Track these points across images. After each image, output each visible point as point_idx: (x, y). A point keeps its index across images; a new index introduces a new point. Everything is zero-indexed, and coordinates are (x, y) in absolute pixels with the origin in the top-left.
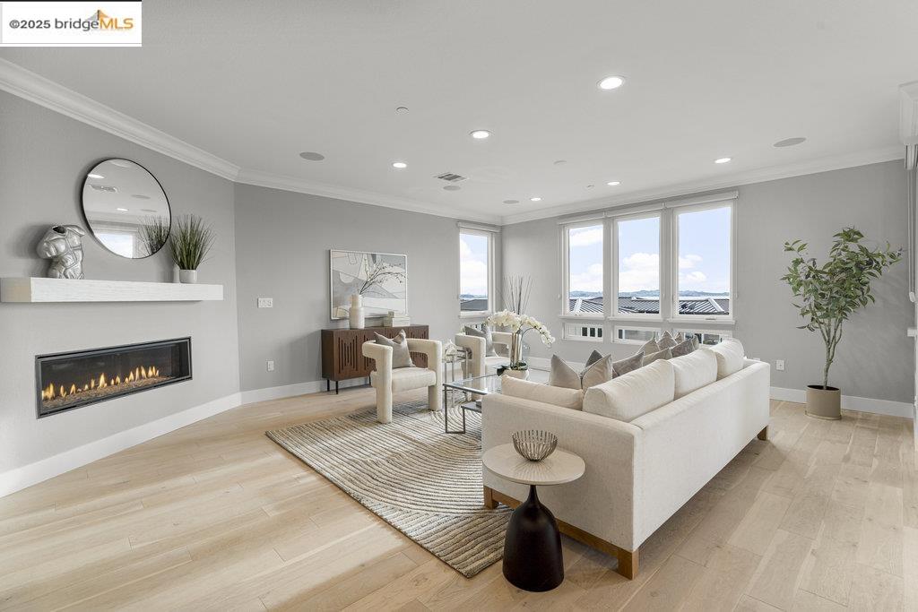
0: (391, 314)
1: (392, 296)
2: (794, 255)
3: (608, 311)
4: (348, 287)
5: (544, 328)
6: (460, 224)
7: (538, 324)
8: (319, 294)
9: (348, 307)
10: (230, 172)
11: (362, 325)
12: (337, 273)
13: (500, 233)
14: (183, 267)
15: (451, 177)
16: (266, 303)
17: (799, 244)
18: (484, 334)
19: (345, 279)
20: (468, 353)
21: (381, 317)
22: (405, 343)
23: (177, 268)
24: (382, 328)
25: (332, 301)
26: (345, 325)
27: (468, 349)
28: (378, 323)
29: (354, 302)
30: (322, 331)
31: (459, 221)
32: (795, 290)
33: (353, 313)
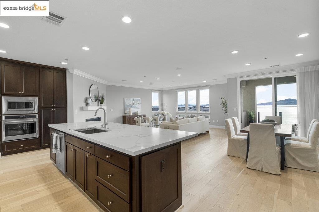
0: (137, 112)
1: (137, 108)
2: (222, 100)
3: (186, 111)
4: (128, 106)
5: (170, 114)
6: (152, 91)
7: (169, 113)
8: (122, 108)
9: (128, 111)
10: (106, 83)
11: (131, 114)
12: (126, 103)
13: (162, 92)
14: (101, 103)
15: (151, 83)
16: (112, 110)
17: (223, 98)
18: (159, 116)
19: (128, 104)
20: (155, 120)
21: (135, 113)
22: (143, 118)
23: (100, 103)
24: (135, 115)
25: (125, 109)
26: (128, 115)
27: (155, 119)
28: (134, 114)
29: (130, 110)
30: (123, 116)
31: (152, 90)
32: (223, 106)
33: (129, 112)
